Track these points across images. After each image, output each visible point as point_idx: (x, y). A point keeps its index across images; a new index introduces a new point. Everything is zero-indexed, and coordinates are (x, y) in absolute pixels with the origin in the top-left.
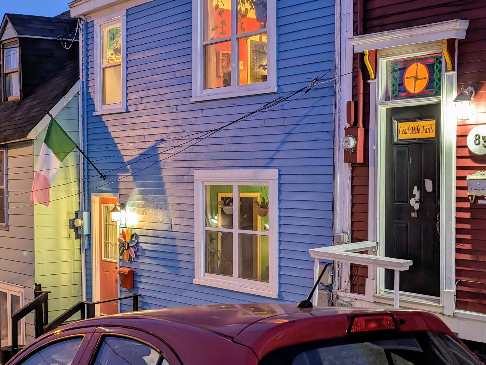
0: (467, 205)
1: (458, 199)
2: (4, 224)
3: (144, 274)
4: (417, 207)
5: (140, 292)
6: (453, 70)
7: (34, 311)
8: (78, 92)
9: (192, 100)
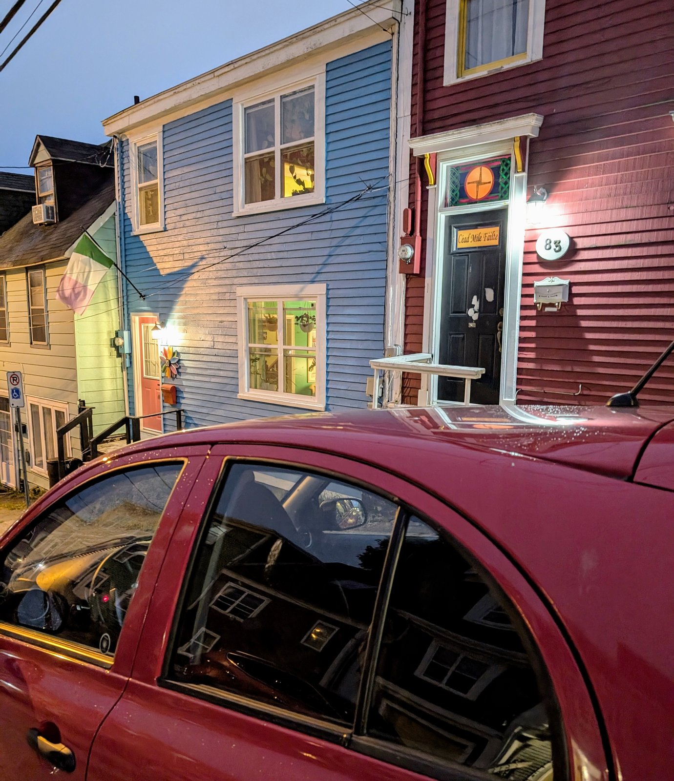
0: (533, 313)
1: (523, 307)
2: (45, 343)
3: (186, 390)
4: (475, 317)
5: (183, 408)
6: (524, 170)
7: (79, 425)
8: (114, 214)
9: (234, 215)
